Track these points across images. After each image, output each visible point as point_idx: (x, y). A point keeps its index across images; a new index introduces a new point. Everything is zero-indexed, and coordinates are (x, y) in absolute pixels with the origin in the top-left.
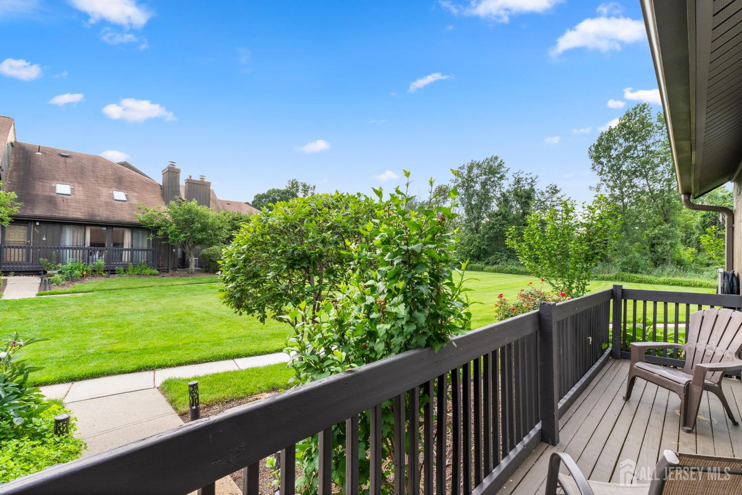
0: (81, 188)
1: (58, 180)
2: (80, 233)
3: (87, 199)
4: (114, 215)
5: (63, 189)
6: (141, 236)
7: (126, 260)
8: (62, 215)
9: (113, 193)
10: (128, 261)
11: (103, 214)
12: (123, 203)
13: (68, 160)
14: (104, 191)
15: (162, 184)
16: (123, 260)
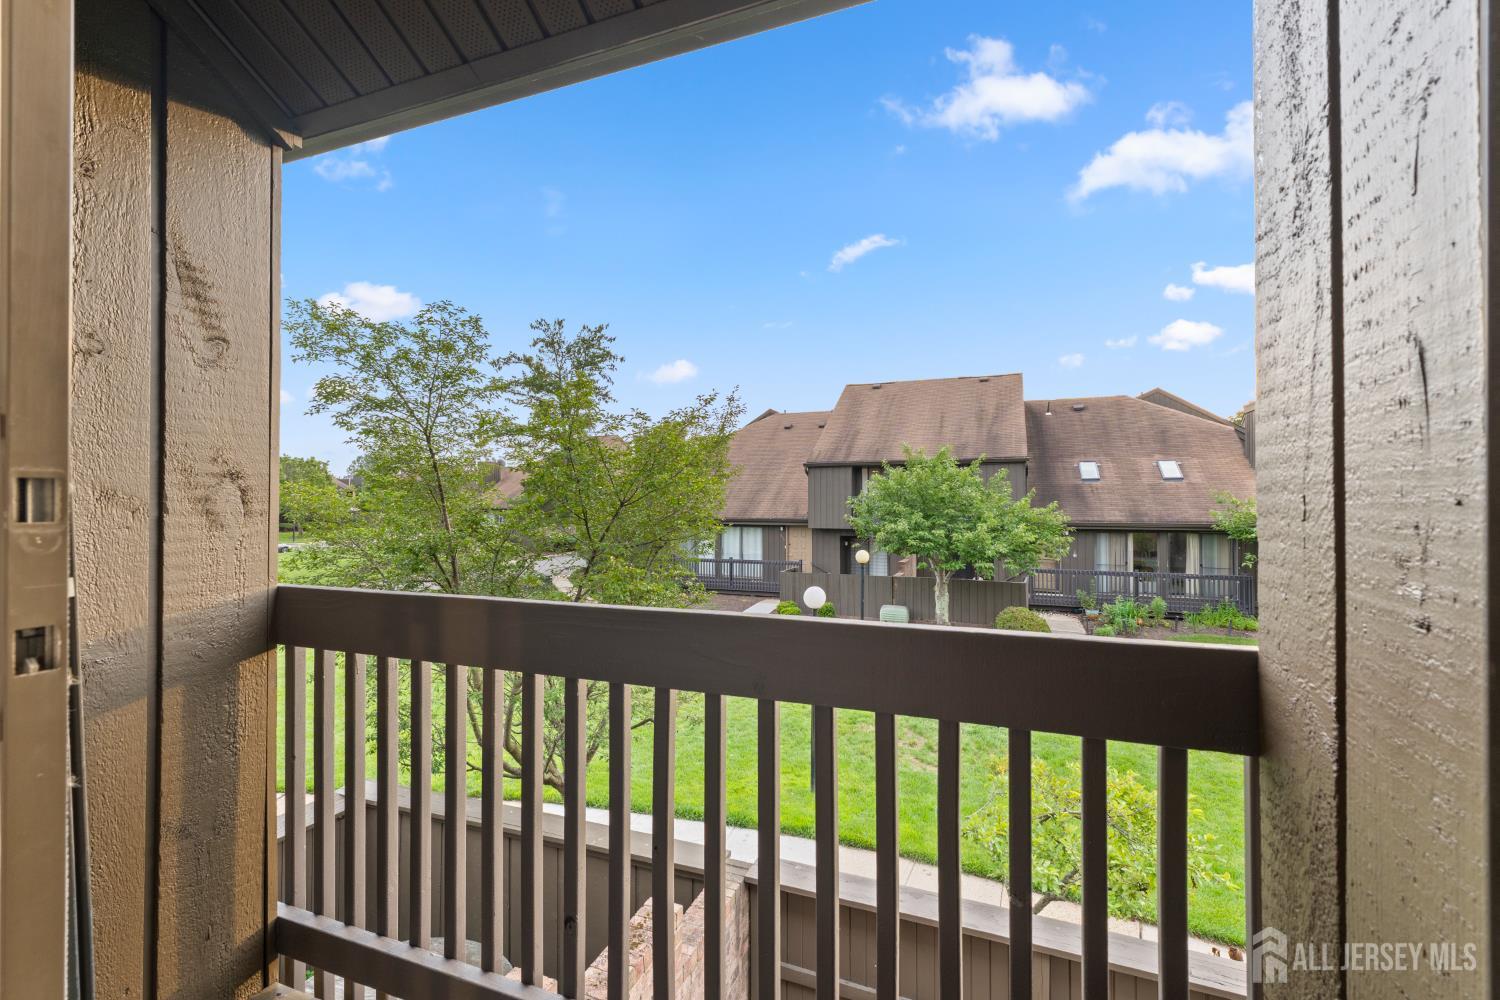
0: (1111, 465)
1: (1079, 454)
2: (1118, 548)
3: (1123, 484)
4: (1169, 509)
5: (1089, 470)
6: (1216, 547)
7: (1193, 592)
8: (1096, 519)
9: (1158, 466)
10: (1195, 594)
11: (1154, 512)
12: (1178, 483)
13: (1086, 415)
14: (1145, 463)
16: (1187, 591)
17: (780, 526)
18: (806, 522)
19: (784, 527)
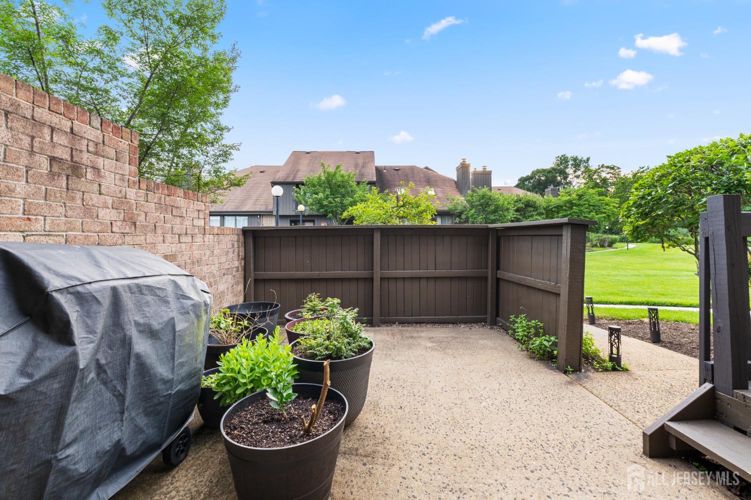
6: (447, 220)
9: (426, 191)
12: (435, 197)
13: (400, 172)
14: (422, 190)
15: (456, 180)
17: (257, 215)
18: (272, 212)
19: (260, 215)
